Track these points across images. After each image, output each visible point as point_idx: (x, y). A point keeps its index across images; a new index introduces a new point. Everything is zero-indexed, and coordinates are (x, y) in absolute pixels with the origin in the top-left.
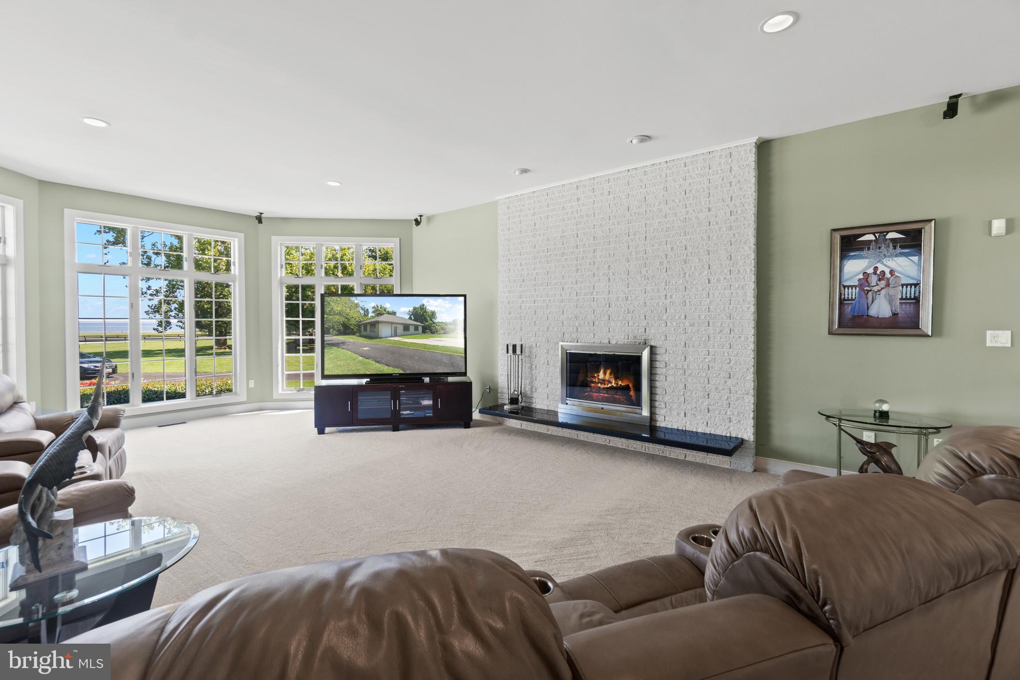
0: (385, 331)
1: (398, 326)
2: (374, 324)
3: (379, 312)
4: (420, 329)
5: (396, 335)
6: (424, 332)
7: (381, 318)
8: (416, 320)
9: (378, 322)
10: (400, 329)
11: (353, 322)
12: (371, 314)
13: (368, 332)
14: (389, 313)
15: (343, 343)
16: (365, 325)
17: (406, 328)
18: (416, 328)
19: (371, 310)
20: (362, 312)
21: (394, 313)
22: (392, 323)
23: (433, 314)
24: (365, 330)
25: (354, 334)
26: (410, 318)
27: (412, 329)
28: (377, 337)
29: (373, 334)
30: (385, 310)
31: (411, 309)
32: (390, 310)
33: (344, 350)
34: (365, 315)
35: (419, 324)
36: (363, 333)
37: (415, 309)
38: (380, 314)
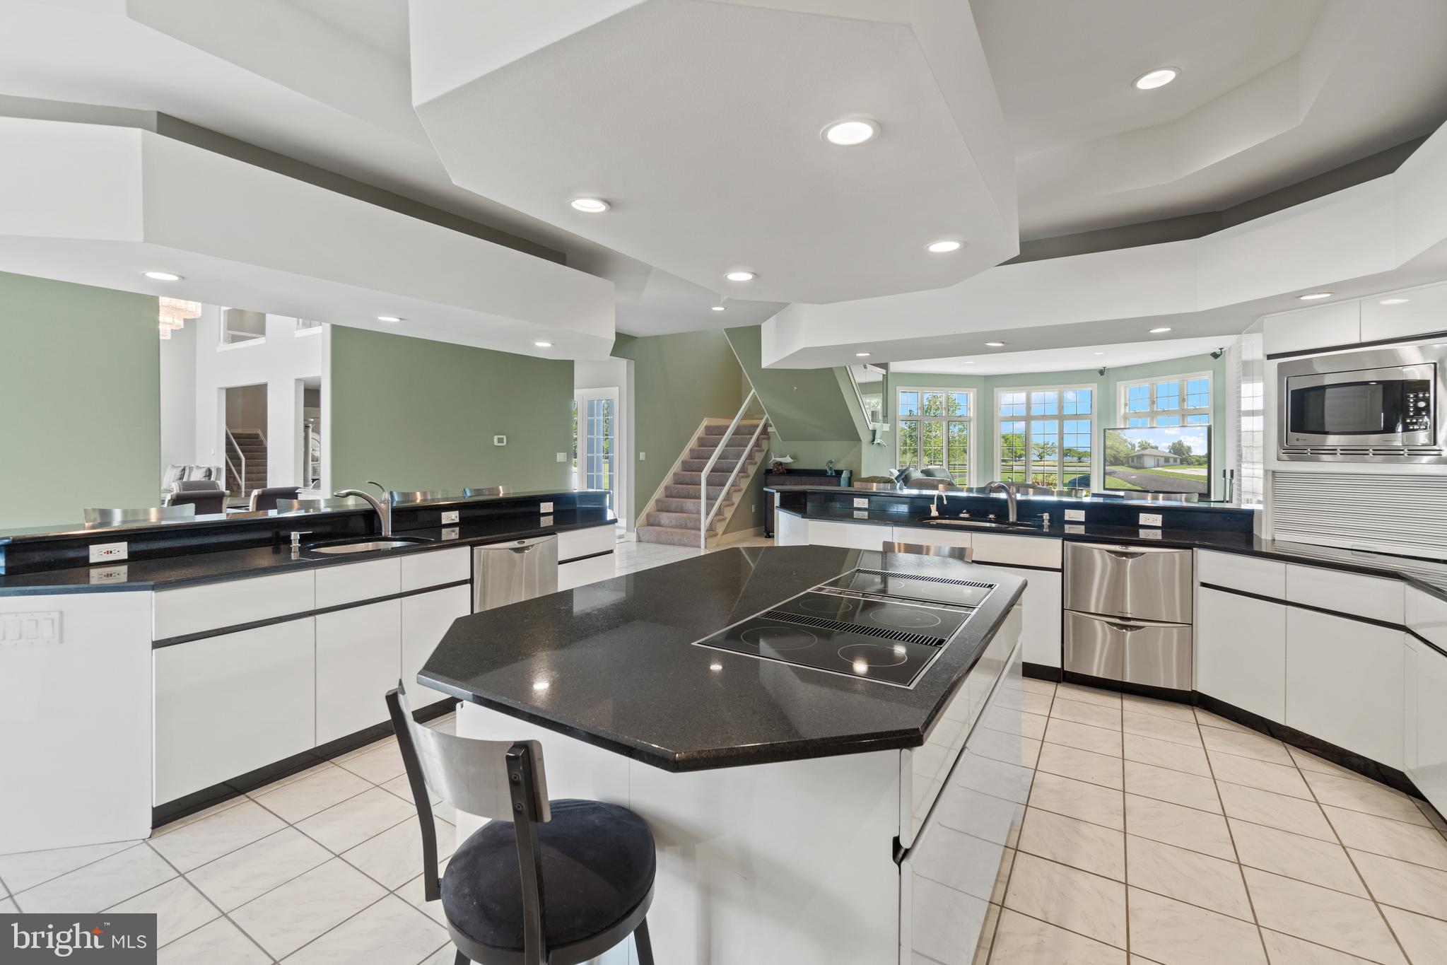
0: (1149, 462)
1: (1160, 458)
2: (1140, 457)
3: (1144, 446)
4: (1178, 460)
5: (1158, 466)
6: (1182, 463)
7: (1145, 452)
8: (1174, 453)
9: (1143, 455)
10: (1162, 461)
11: (1122, 455)
12: (1137, 449)
13: (1135, 464)
14: (1152, 447)
15: (1114, 472)
16: (1133, 457)
17: (1167, 460)
18: (1175, 460)
19: (1137, 445)
20: (1130, 446)
21: (1156, 448)
22: (1155, 456)
23: (1189, 448)
24: (1133, 461)
25: (1123, 465)
26: (1170, 452)
27: (1171, 460)
28: (1143, 468)
29: (1139, 465)
30: (1149, 445)
31: (1171, 444)
32: (1153, 445)
33: (1115, 479)
34: (1132, 449)
35: (1177, 456)
36: (1131, 464)
37: (1174, 444)
38: (1145, 448)
